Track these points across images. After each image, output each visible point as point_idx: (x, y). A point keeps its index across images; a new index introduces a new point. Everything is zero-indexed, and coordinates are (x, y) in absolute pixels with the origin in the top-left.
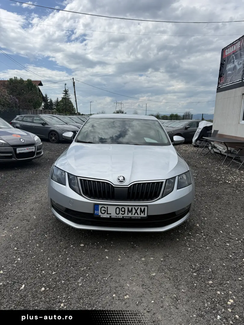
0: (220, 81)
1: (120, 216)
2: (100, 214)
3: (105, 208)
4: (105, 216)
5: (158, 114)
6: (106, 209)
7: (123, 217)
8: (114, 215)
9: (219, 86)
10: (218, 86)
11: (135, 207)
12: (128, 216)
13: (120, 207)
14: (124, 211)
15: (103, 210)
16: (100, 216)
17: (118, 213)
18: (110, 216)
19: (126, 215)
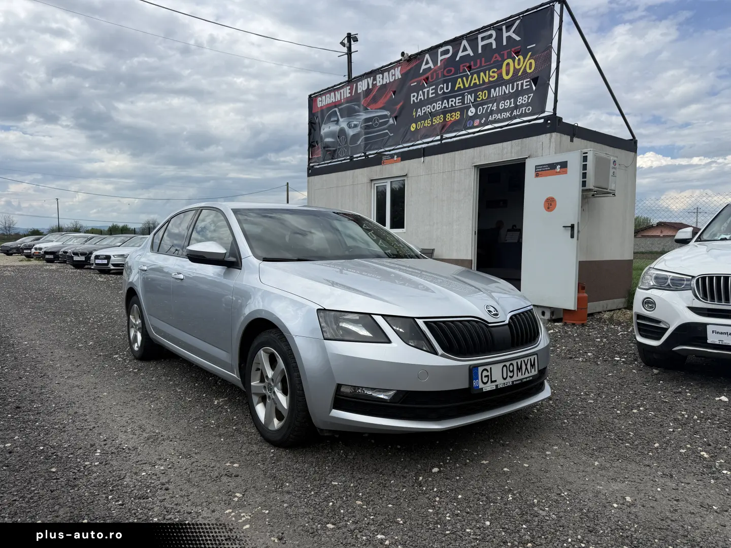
0: (312, 156)
1: (509, 381)
2: (481, 385)
3: (488, 372)
4: (489, 387)
5: (76, 224)
6: (489, 374)
7: (513, 382)
8: (501, 383)
9: (311, 165)
10: (309, 165)
11: (524, 359)
12: (518, 378)
13: (508, 364)
14: (513, 371)
15: (485, 376)
16: (482, 389)
17: (505, 377)
18: (497, 386)
19: (515, 378)
